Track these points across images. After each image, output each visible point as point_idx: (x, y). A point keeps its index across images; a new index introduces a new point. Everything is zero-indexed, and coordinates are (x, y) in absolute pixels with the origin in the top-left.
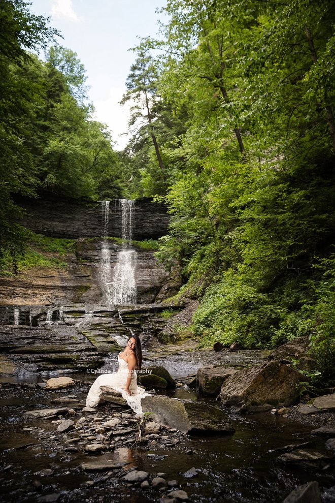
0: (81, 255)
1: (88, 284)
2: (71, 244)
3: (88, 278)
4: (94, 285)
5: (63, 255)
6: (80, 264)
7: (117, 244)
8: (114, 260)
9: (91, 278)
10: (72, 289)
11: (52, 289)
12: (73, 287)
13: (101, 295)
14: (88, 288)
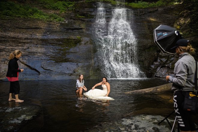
0: (78, 12)
1: (78, 37)
2: (72, 5)
3: (80, 31)
4: (87, 39)
5: (63, 13)
6: (77, 20)
7: (111, 4)
8: (109, 16)
9: (84, 30)
10: (56, 44)
11: (28, 43)
12: (58, 40)
13: (95, 51)
14: (77, 42)
